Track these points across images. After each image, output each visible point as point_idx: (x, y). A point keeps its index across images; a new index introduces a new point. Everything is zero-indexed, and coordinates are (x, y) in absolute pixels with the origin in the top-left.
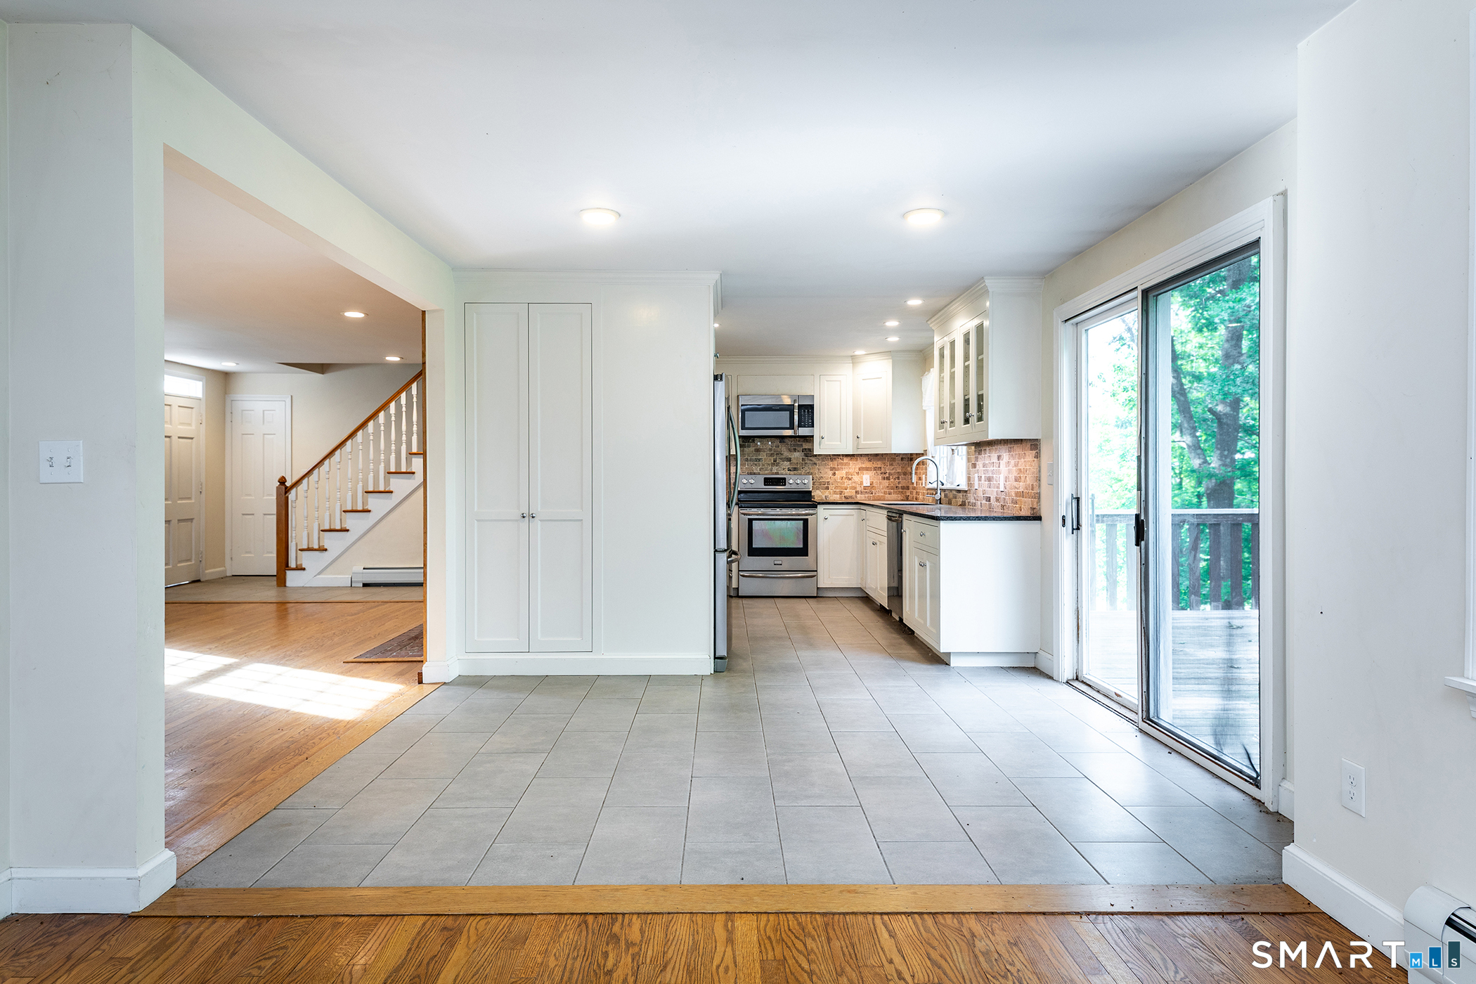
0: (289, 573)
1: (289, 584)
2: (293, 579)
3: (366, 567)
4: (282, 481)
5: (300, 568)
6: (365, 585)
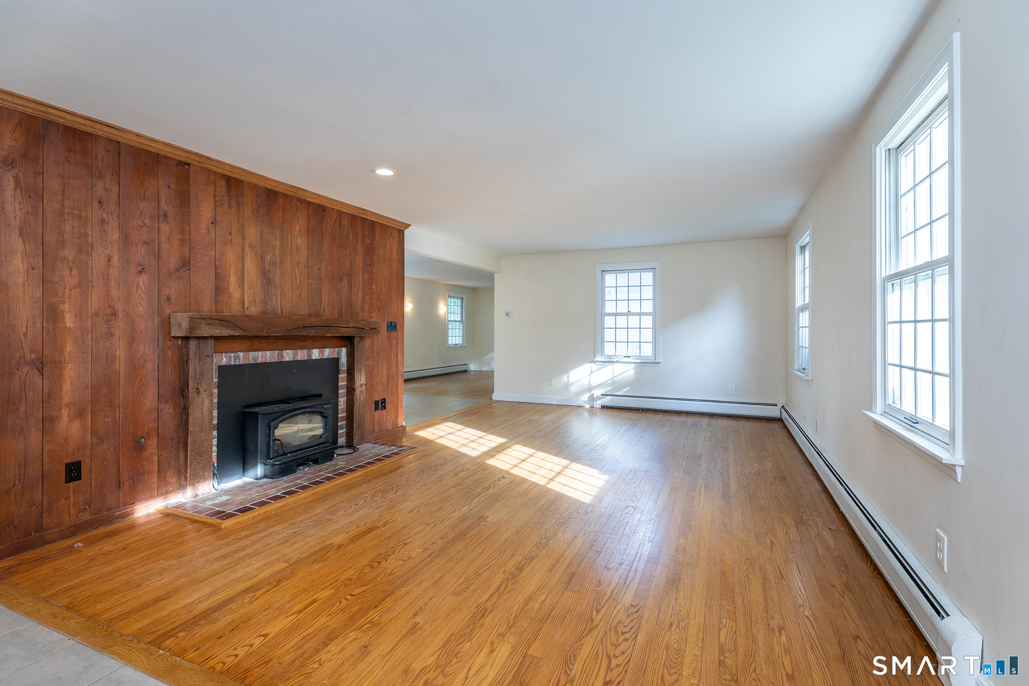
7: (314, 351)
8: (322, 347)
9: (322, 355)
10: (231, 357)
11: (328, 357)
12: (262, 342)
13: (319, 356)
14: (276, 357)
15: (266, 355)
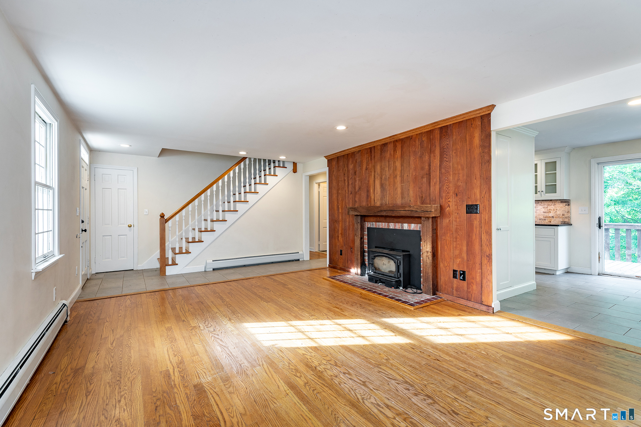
0: (167, 268)
1: (168, 273)
2: (170, 271)
3: (214, 260)
4: (162, 216)
5: (174, 264)
6: (214, 270)
7: (405, 224)
8: (409, 223)
9: (410, 228)
10: (371, 224)
11: (413, 229)
12: (381, 218)
13: (408, 228)
14: (387, 226)
15: (383, 224)
